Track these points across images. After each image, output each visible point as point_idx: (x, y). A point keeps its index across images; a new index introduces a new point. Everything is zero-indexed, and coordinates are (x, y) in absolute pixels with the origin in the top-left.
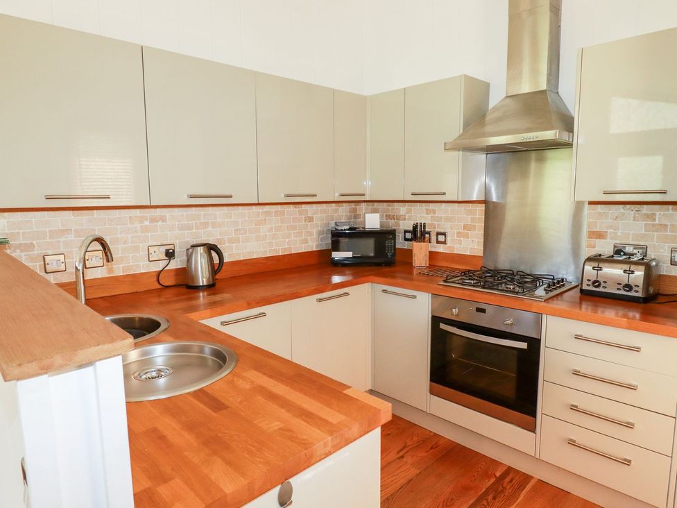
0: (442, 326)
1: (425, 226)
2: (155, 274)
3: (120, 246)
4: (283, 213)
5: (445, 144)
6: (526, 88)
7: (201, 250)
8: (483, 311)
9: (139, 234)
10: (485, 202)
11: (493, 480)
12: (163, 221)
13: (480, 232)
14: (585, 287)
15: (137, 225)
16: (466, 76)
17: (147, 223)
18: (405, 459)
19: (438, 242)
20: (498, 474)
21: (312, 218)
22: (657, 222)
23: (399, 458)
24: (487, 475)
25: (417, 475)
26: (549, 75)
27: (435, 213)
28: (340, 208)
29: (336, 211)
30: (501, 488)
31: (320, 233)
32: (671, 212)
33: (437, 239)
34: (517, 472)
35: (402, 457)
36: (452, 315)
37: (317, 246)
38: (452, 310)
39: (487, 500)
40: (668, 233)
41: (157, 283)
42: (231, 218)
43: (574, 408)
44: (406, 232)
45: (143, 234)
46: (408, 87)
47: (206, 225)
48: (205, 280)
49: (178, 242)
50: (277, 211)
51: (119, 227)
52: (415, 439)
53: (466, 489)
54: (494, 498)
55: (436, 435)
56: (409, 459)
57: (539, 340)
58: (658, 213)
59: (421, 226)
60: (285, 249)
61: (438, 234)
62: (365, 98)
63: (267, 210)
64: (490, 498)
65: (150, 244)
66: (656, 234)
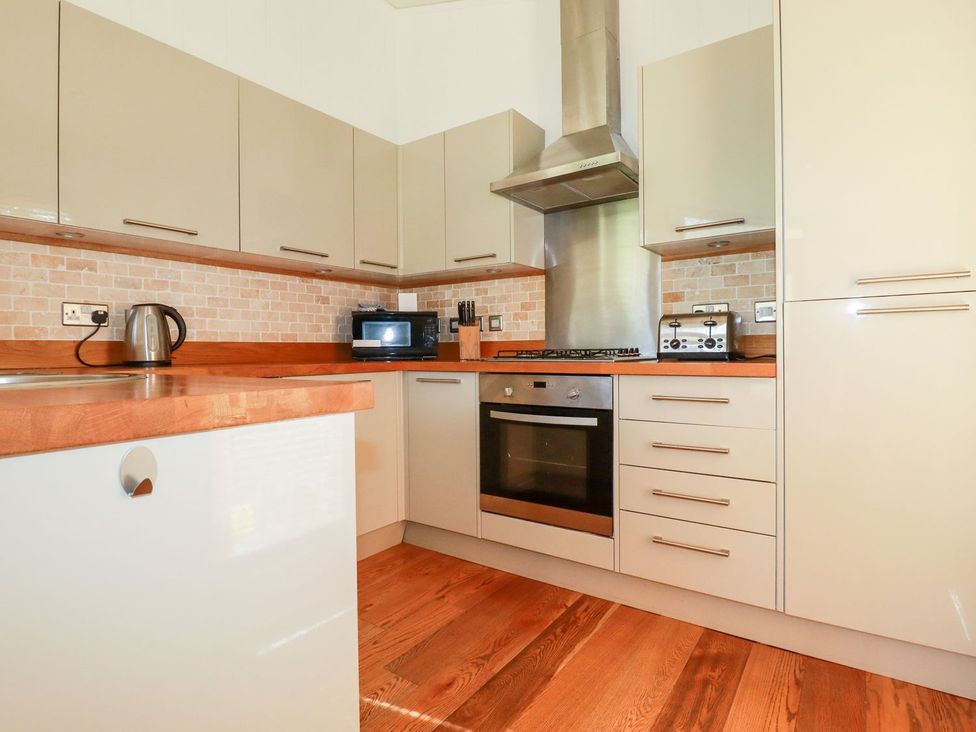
0: (494, 414)
1: (473, 305)
2: (75, 344)
3: (12, 296)
4: (284, 287)
5: (491, 184)
6: (585, 125)
7: (149, 311)
8: (542, 385)
9: (48, 282)
10: (546, 273)
11: (563, 611)
12: (91, 269)
13: (540, 310)
14: (662, 350)
15: (47, 270)
16: (515, 112)
17: (62, 268)
18: (446, 600)
19: (491, 329)
20: (569, 604)
21: (327, 298)
22: (737, 274)
23: (438, 599)
24: (555, 607)
25: (462, 615)
26: (609, 109)
27: (486, 293)
28: (367, 292)
29: (362, 295)
30: (573, 619)
31: (338, 320)
32: (750, 260)
33: (490, 325)
34: (594, 599)
35: (443, 597)
36: (505, 396)
37: (334, 338)
38: (504, 390)
39: (554, 633)
40: (750, 285)
41: (74, 359)
42: (203, 280)
43: (657, 493)
44: (452, 320)
45: (55, 284)
46: (448, 131)
47: (163, 284)
48: (153, 353)
49: (114, 302)
50: (275, 283)
51: (12, 267)
52: (462, 575)
53: (527, 625)
54: (564, 631)
55: (491, 570)
56: (451, 599)
57: (612, 411)
58: (737, 263)
59: (469, 305)
60: (286, 335)
61: (491, 318)
62: (397, 147)
63: (260, 278)
64: (559, 630)
65: (66, 299)
66: (736, 288)
